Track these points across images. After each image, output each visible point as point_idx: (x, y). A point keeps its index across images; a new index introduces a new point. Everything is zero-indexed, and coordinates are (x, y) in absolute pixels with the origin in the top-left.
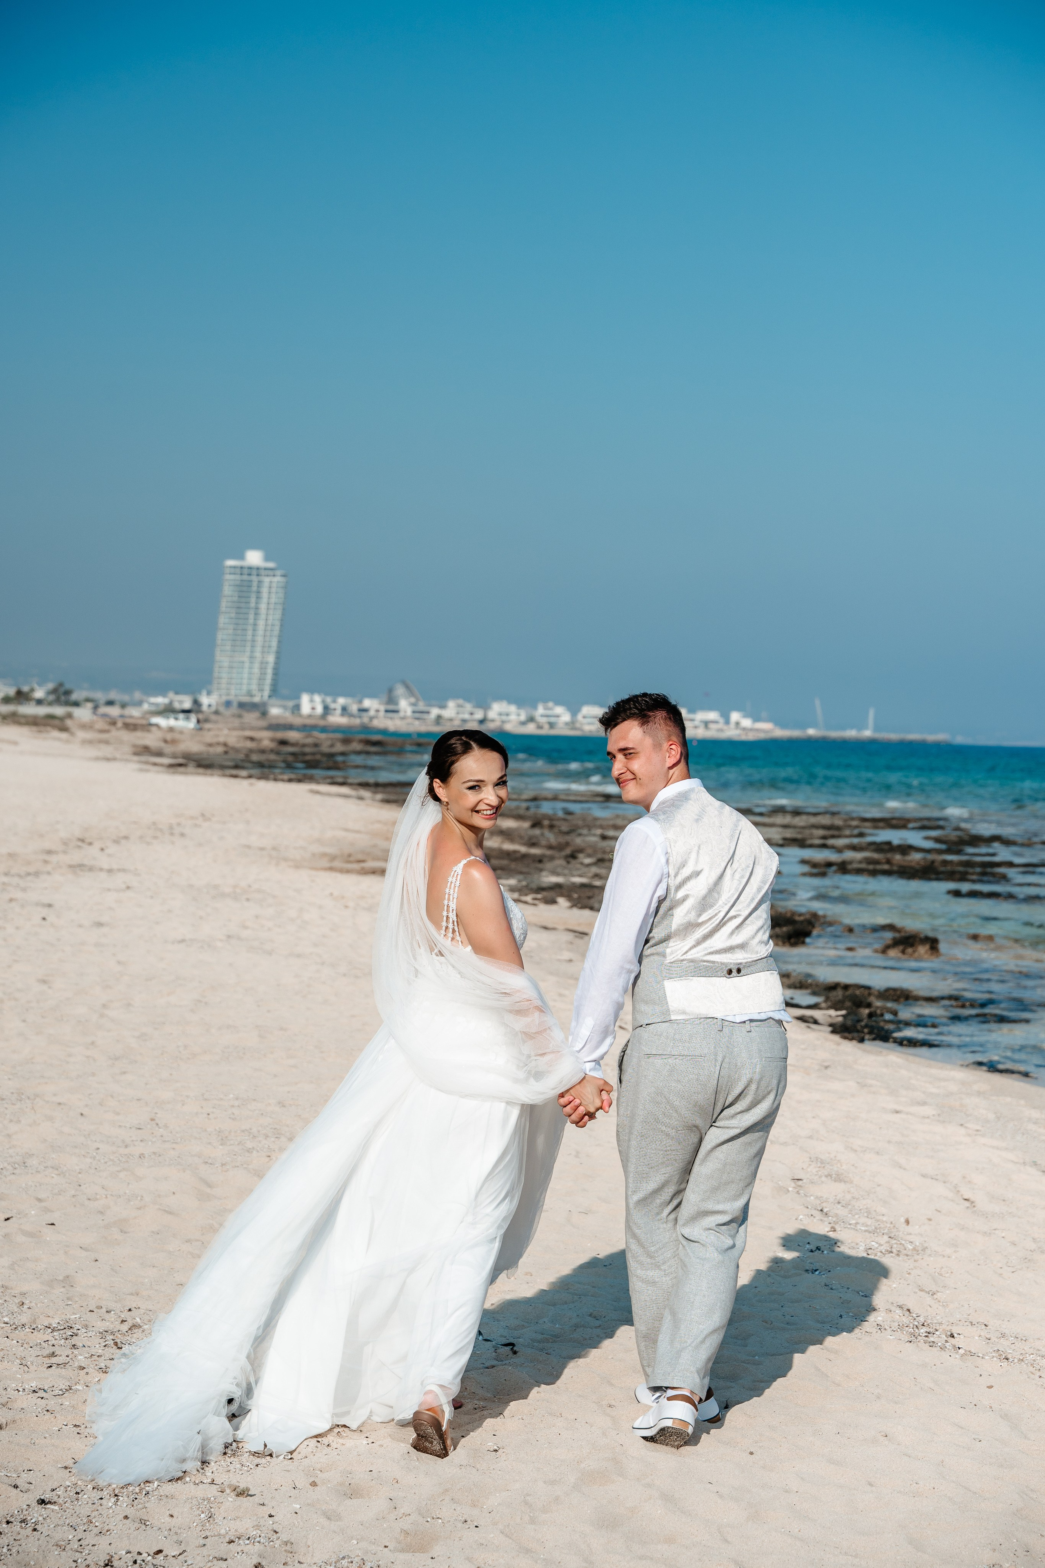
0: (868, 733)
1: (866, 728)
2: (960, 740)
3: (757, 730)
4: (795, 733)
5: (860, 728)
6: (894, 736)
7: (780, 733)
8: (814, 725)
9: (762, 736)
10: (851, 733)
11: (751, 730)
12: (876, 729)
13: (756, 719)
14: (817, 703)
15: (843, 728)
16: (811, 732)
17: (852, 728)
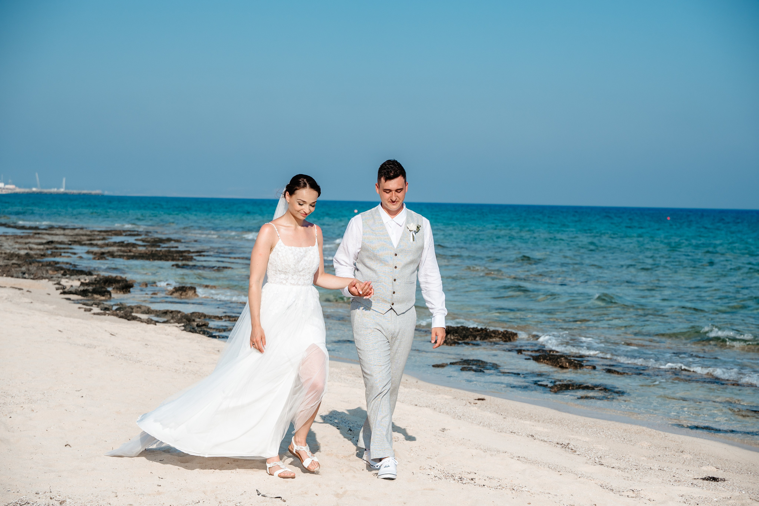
0: (62, 190)
1: (62, 188)
2: (106, 193)
3: (7, 189)
4: (26, 190)
5: (59, 187)
6: (75, 191)
7: (18, 190)
8: (36, 186)
9: (10, 192)
10: (54, 190)
11: (4, 189)
12: (66, 188)
13: (6, 183)
14: (37, 175)
15: (51, 188)
16: (34, 189)
17: (54, 188)
